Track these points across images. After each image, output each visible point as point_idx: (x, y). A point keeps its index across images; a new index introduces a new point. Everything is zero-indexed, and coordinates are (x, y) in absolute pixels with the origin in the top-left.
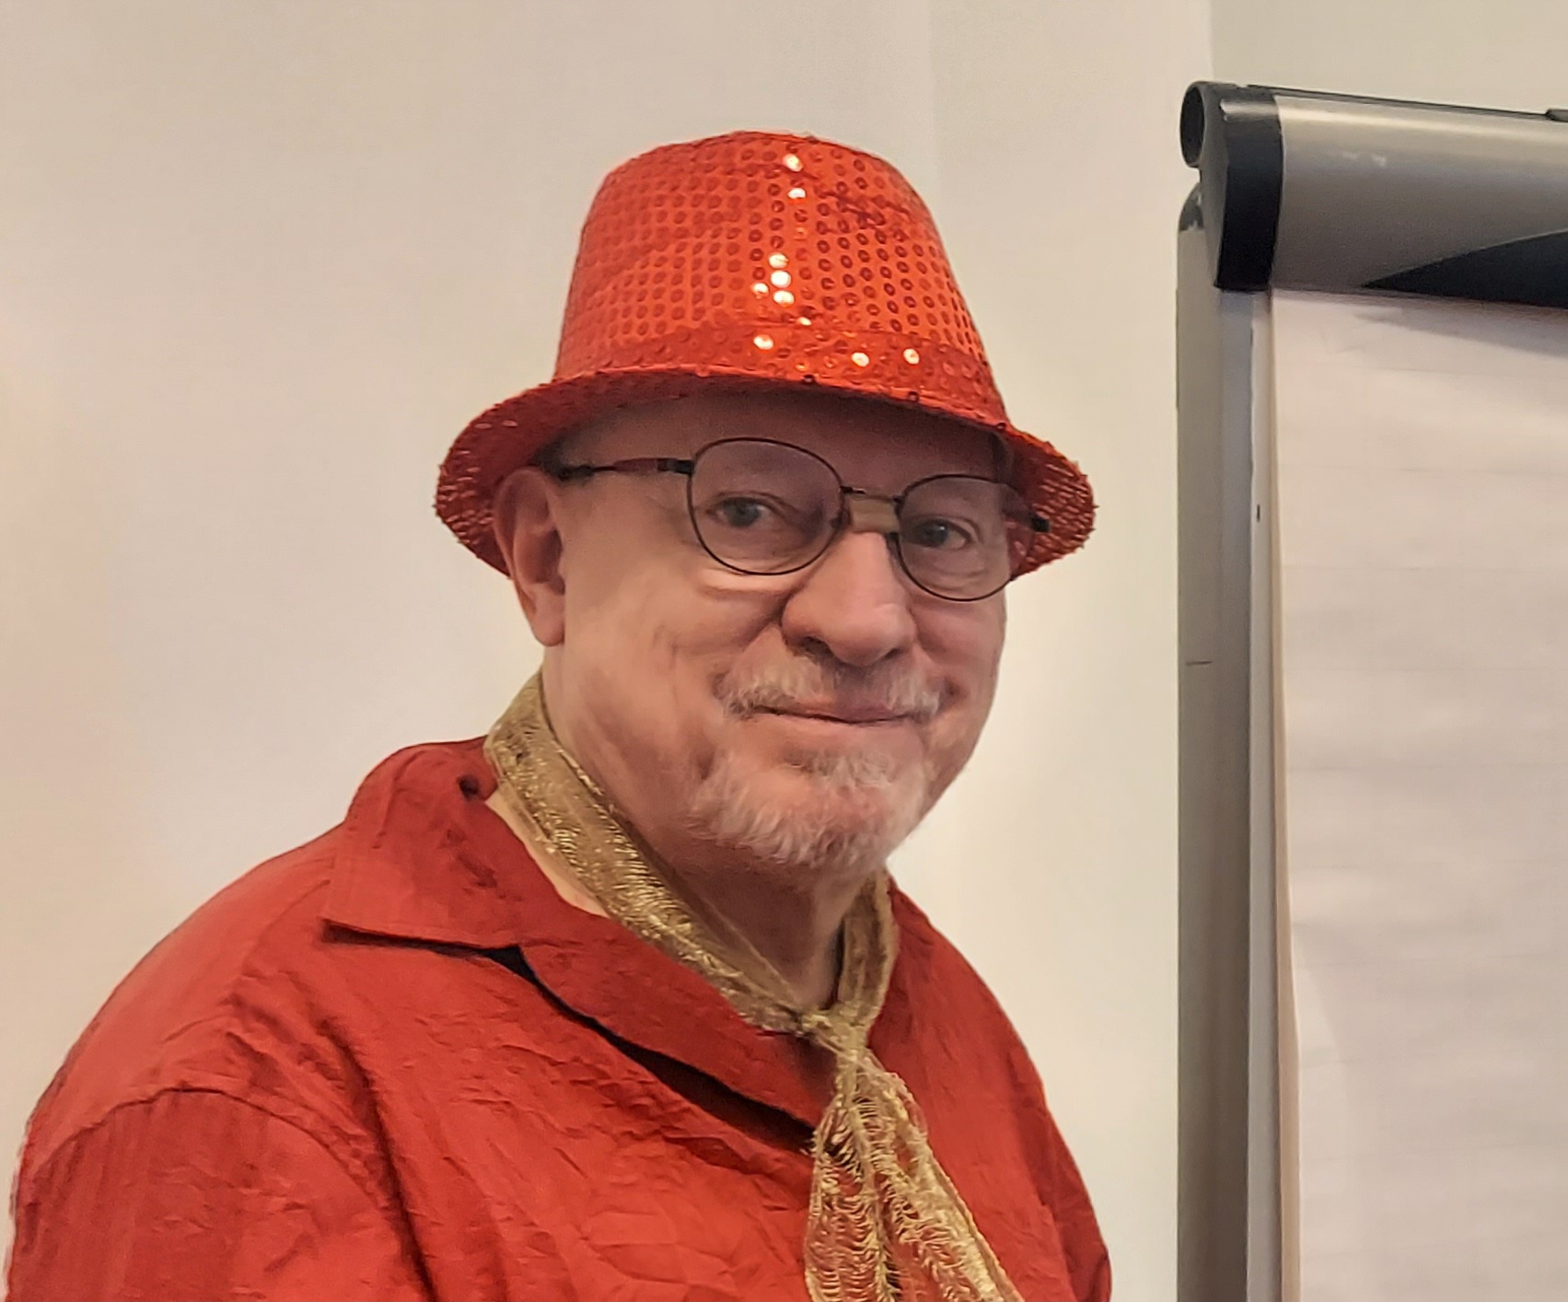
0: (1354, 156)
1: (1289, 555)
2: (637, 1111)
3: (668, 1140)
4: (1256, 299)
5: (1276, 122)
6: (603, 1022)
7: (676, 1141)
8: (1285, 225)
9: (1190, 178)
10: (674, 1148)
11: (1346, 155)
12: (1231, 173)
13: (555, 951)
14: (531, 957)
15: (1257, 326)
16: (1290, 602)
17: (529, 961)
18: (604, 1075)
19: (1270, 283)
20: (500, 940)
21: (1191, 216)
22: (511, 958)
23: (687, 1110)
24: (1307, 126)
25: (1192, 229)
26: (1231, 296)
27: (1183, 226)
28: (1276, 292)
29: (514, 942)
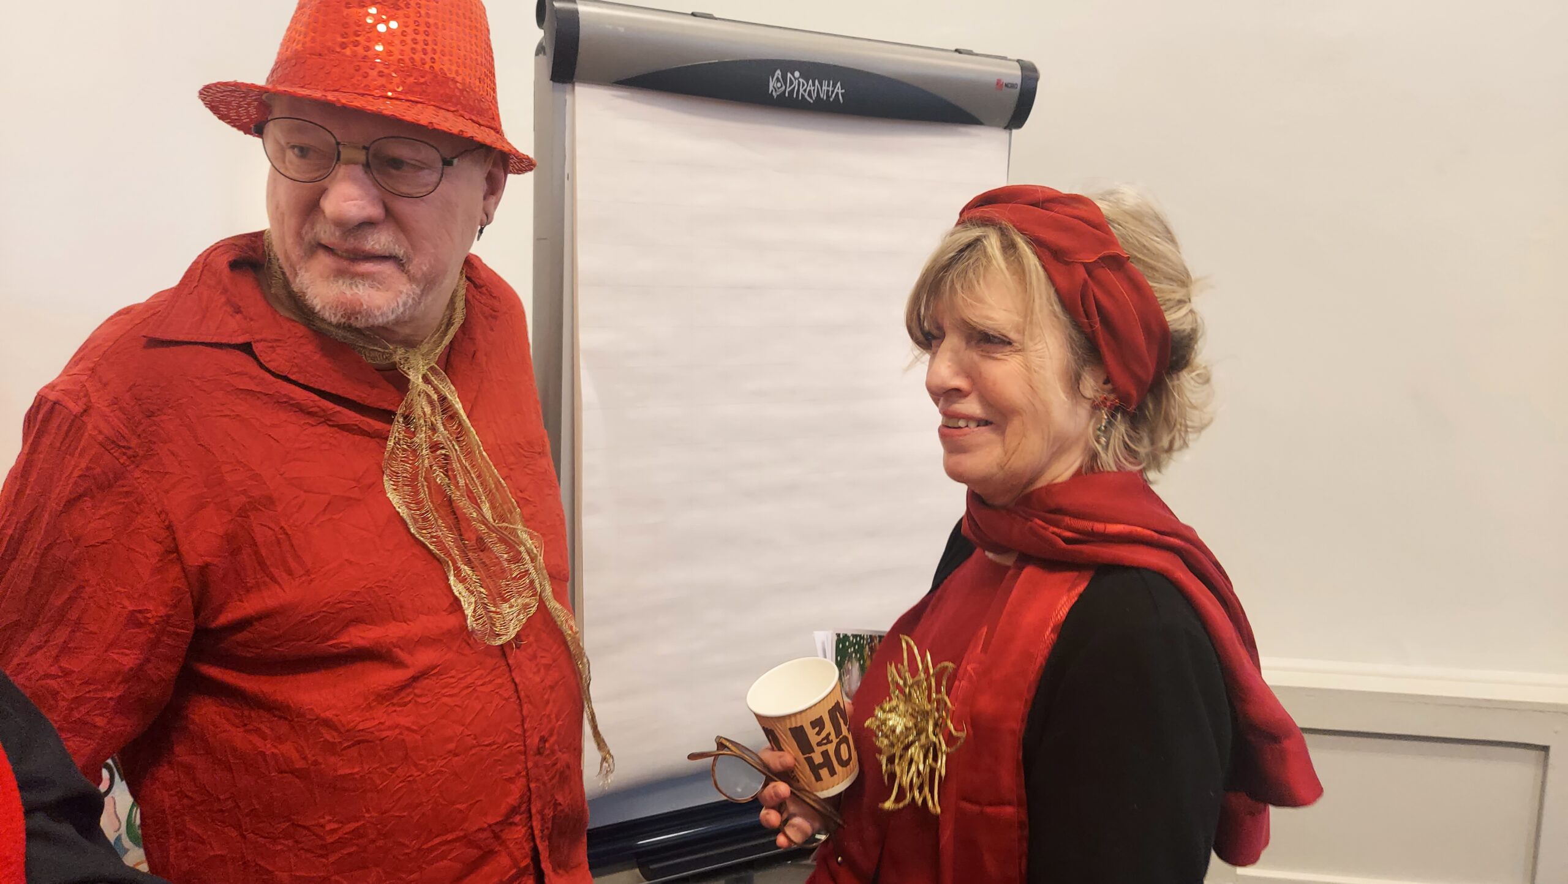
0: (610, 27)
1: (580, 195)
2: (311, 414)
3: (328, 425)
4: (568, 87)
5: (576, 12)
6: (293, 377)
7: (333, 426)
8: (580, 57)
9: (539, 34)
10: (333, 429)
11: (608, 26)
12: (558, 32)
13: (266, 344)
14: (257, 348)
15: (568, 97)
16: (582, 214)
17: (255, 350)
18: (292, 399)
19: (574, 80)
20: (240, 340)
21: (540, 50)
22: (246, 348)
23: (339, 412)
24: (589, 14)
25: (541, 55)
26: (557, 84)
27: (537, 54)
28: (576, 84)
29: (249, 341)
